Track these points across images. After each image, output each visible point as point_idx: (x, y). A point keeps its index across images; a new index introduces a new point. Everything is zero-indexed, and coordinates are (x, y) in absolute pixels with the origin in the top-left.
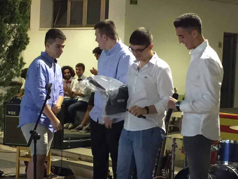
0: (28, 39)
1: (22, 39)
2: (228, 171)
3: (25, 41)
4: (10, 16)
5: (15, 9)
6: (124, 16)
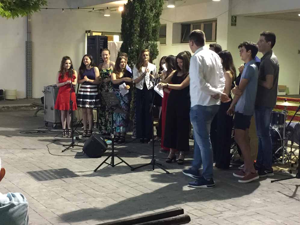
0: (158, 52)
3: (156, 53)
4: (146, 38)
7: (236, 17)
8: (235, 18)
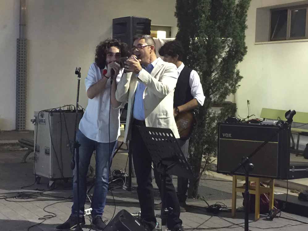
0: (245, 48)
1: (239, 49)
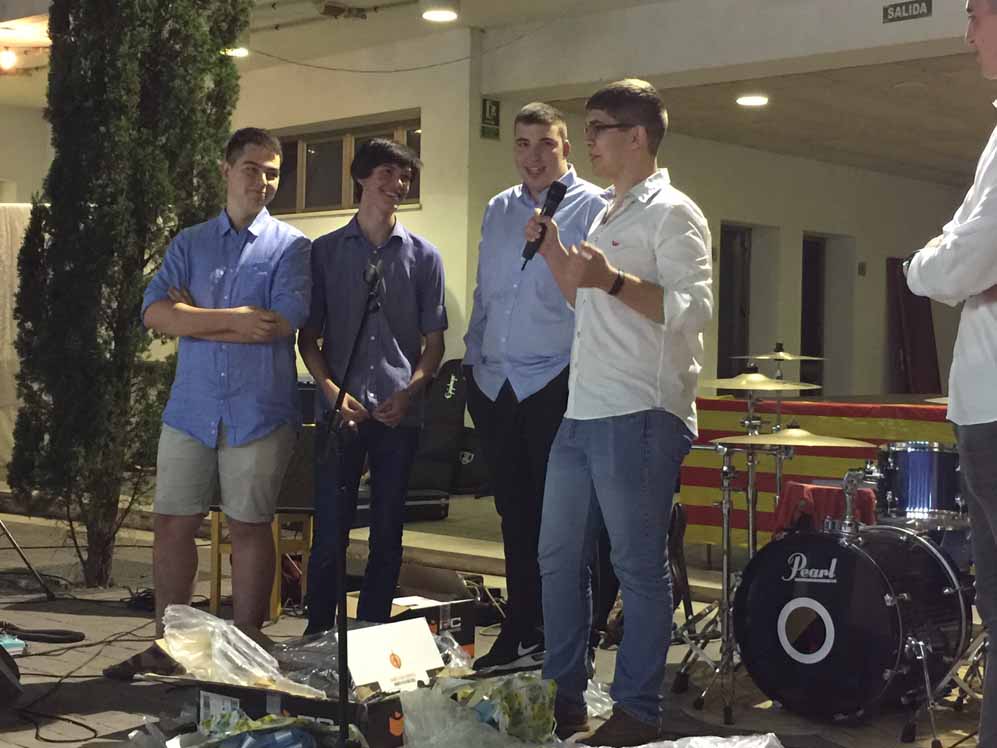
2: (907, 541)
4: (178, 130)
5: (193, 111)
6: (465, 171)
7: (497, 104)
8: (494, 108)
